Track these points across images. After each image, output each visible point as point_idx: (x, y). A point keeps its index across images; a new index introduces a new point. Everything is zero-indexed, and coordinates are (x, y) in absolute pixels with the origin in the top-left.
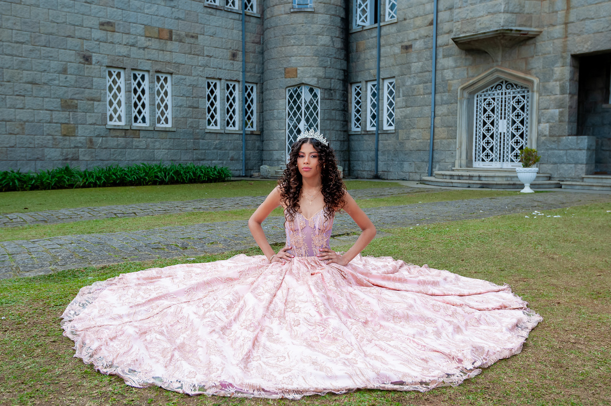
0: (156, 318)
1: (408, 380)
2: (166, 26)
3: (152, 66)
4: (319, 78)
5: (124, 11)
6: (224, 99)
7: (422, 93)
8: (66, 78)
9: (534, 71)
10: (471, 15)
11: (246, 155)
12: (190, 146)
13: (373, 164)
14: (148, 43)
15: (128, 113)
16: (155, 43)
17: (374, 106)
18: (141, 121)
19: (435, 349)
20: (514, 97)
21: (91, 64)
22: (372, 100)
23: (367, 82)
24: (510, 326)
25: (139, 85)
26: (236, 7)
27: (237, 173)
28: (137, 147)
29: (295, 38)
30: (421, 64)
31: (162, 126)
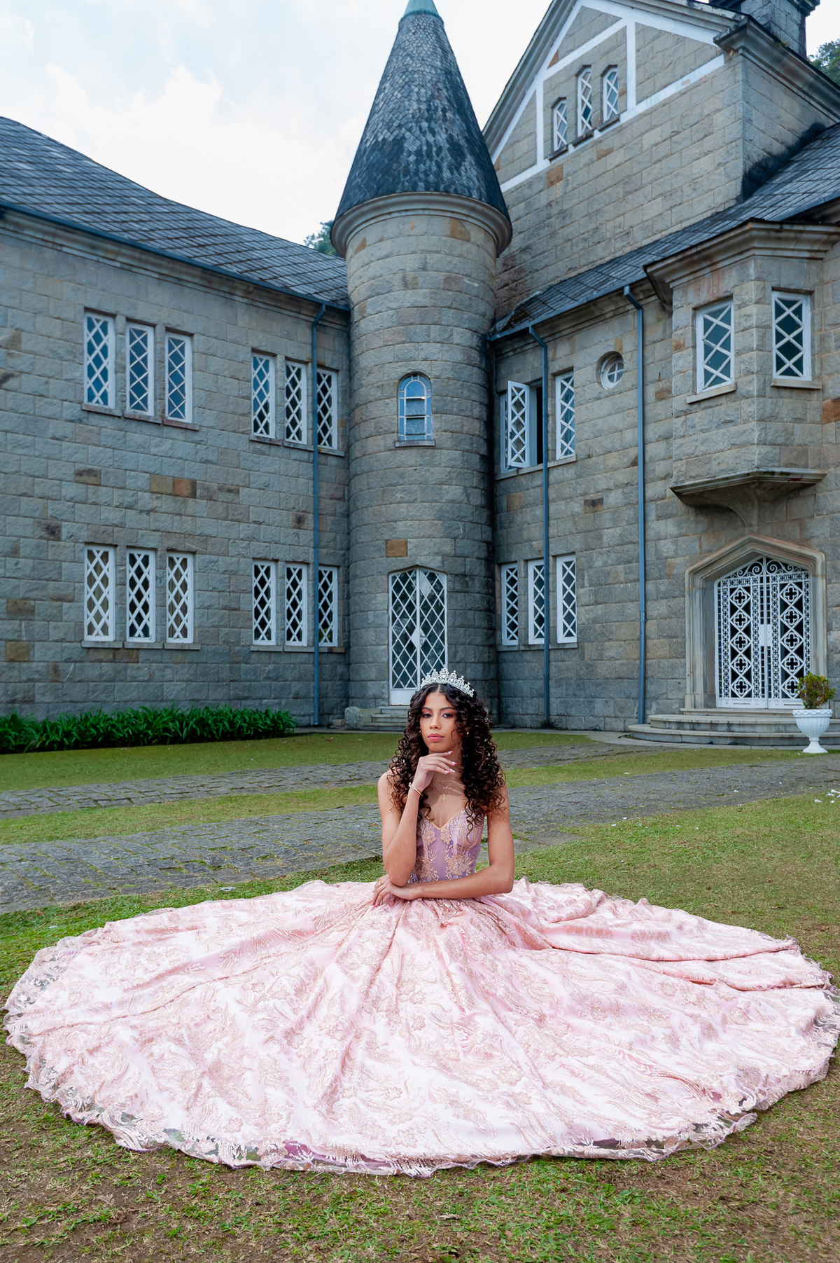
0: (170, 1010)
1: (624, 1138)
2: (186, 475)
3: (161, 541)
4: (445, 556)
5: (116, 452)
6: (282, 594)
7: (622, 579)
8: (16, 564)
9: (815, 541)
10: (703, 448)
11: (319, 689)
12: (225, 674)
13: (542, 702)
14: (155, 503)
15: (120, 620)
16: (166, 504)
17: (540, 602)
18: (142, 634)
19: (669, 1072)
20: (783, 586)
21: (59, 539)
22: (536, 593)
23: (526, 561)
24: (803, 1025)
25: (139, 572)
26: (304, 441)
27: (305, 720)
28: (134, 679)
29: (403, 491)
30: (618, 530)
31: (178, 641)
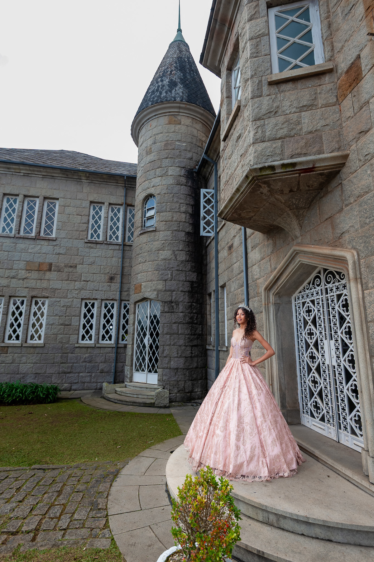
2: (47, 261)
3: (29, 293)
4: (159, 291)
5: (10, 253)
7: (240, 299)
12: (57, 359)
14: (28, 275)
16: (35, 275)
18: (15, 339)
25: (18, 308)
29: (141, 257)
30: (238, 263)
31: (35, 342)
